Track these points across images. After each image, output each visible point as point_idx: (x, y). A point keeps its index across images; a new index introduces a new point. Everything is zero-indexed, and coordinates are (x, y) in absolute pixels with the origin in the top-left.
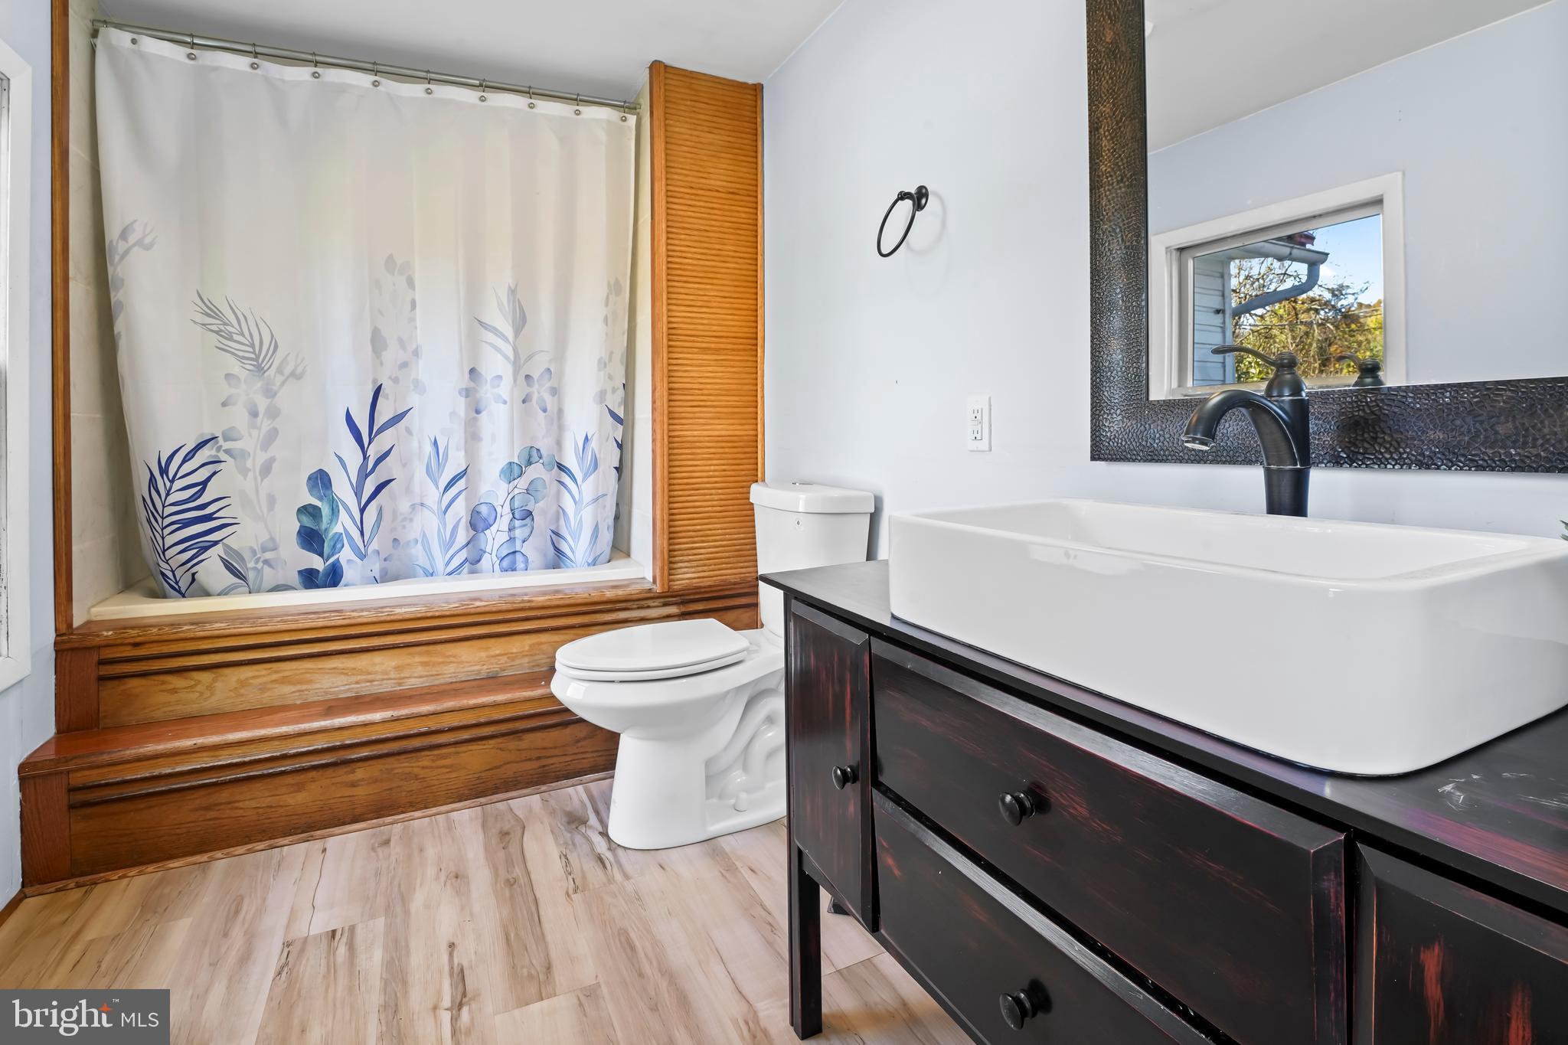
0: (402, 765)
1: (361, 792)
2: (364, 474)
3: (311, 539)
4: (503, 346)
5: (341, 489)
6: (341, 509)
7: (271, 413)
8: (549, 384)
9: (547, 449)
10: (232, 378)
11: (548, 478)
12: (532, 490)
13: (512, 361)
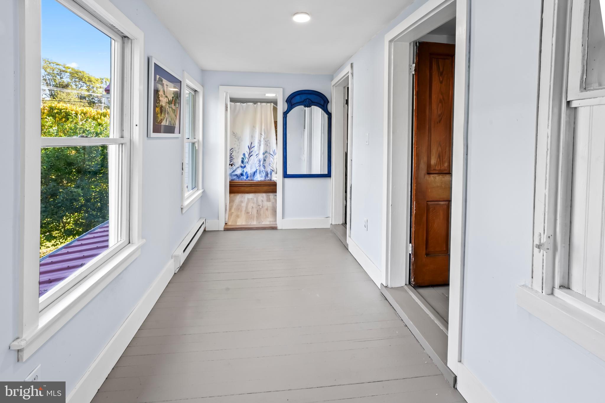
0: (258, 187)
1: (253, 190)
2: (250, 154)
3: (242, 162)
4: (263, 137)
5: (247, 155)
6: (247, 158)
7: (239, 146)
8: (269, 142)
9: (268, 151)
10: (235, 141)
11: (268, 155)
12: (266, 157)
13: (264, 139)
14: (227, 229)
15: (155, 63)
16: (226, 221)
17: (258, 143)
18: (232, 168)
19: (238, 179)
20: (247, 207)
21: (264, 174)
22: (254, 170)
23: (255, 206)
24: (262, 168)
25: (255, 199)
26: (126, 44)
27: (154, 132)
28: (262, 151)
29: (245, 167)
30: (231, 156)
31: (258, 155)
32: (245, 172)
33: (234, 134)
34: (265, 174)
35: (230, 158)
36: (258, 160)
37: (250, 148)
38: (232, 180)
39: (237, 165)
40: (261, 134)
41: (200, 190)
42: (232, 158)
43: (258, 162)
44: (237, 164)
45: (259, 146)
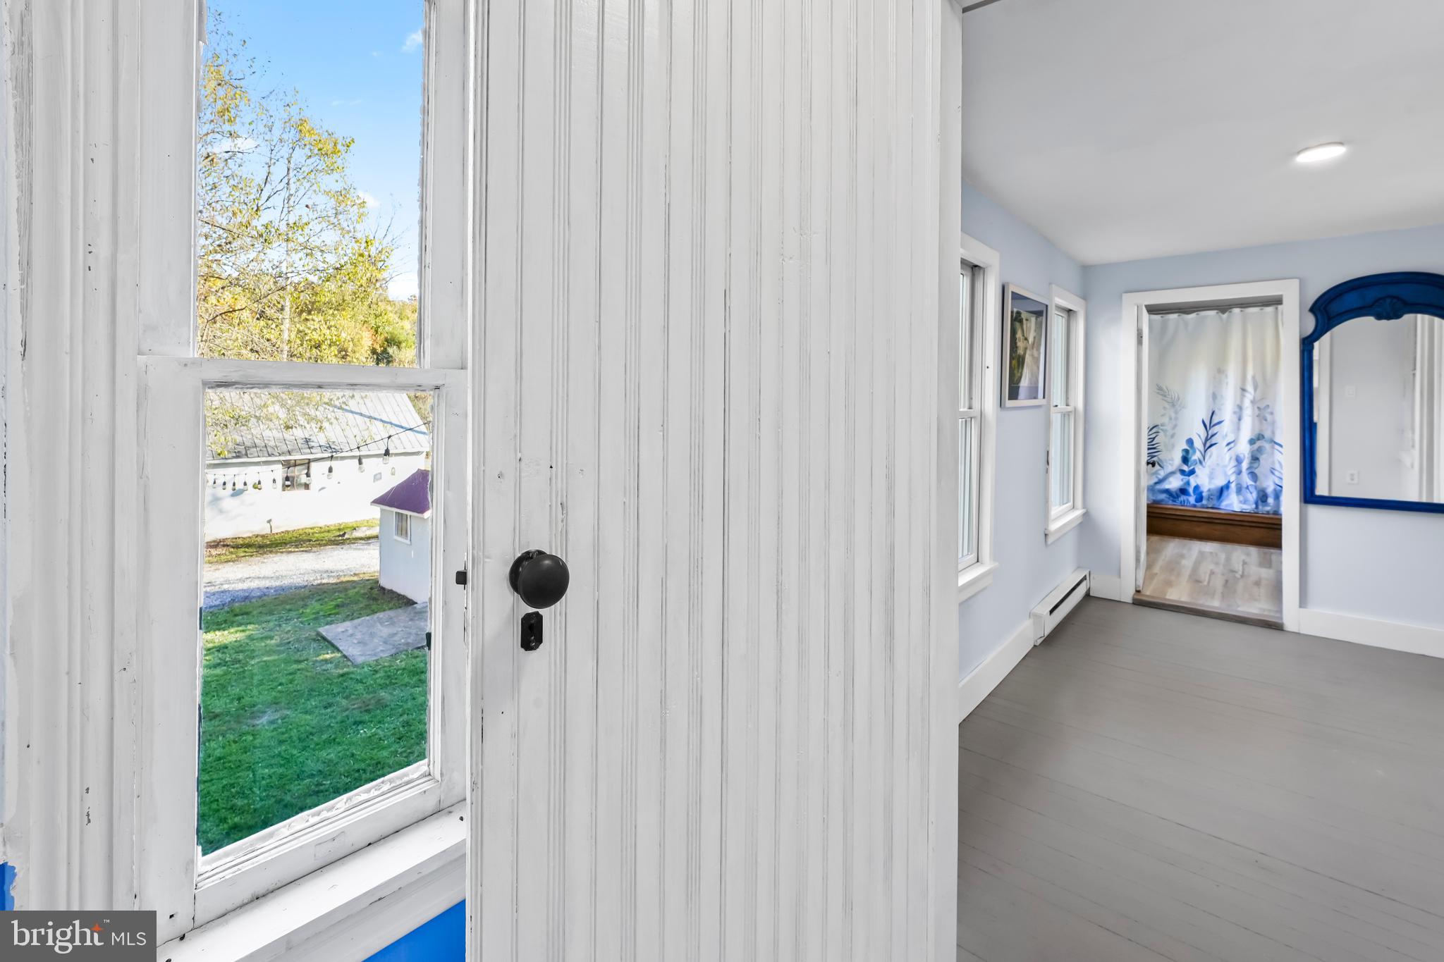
1: (1216, 532)
3: (1185, 460)
4: (1249, 397)
5: (1198, 444)
6: (1197, 451)
7: (1176, 419)
8: (1269, 410)
9: (1267, 434)
10: (1164, 408)
11: (1267, 446)
12: (1260, 450)
13: (1253, 402)
14: (1140, 602)
15: (1012, 292)
16: (1139, 586)
17: (1235, 413)
18: (1156, 473)
19: (1170, 502)
20: (1195, 569)
21: (1252, 496)
22: (1220, 482)
23: (1219, 570)
24: (1247, 480)
25: (1223, 557)
26: (976, 276)
27: (1010, 399)
28: (1247, 432)
29: (1192, 472)
30: (1153, 445)
31: (1232, 445)
32: (1193, 484)
33: (1160, 391)
34: (1255, 495)
35: (1149, 449)
36: (1234, 458)
37: (1210, 425)
38: (1155, 502)
39: (1170, 467)
40: (1243, 390)
41: (1077, 509)
42: (1154, 448)
43: (1233, 463)
44: (1170, 464)
45: (1236, 420)
